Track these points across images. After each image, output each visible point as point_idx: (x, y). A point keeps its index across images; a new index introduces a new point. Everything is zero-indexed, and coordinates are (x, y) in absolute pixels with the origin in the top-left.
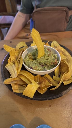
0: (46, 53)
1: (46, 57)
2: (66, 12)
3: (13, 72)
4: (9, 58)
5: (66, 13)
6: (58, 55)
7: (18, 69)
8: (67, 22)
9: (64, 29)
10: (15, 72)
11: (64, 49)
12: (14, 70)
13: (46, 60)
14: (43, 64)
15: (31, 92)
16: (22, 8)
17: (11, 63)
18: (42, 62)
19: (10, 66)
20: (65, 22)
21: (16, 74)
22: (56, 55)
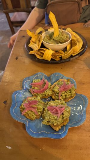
0: (60, 33)
1: (60, 36)
2: (78, 3)
3: (35, 47)
4: (31, 39)
5: (78, 5)
6: (69, 36)
7: (39, 46)
8: (80, 13)
9: (77, 20)
10: (36, 47)
11: (76, 34)
12: (35, 46)
13: (60, 38)
14: (58, 42)
15: (49, 55)
16: (38, 4)
17: (32, 43)
18: (57, 39)
19: (32, 45)
20: (77, 13)
21: (37, 48)
22: (68, 35)
